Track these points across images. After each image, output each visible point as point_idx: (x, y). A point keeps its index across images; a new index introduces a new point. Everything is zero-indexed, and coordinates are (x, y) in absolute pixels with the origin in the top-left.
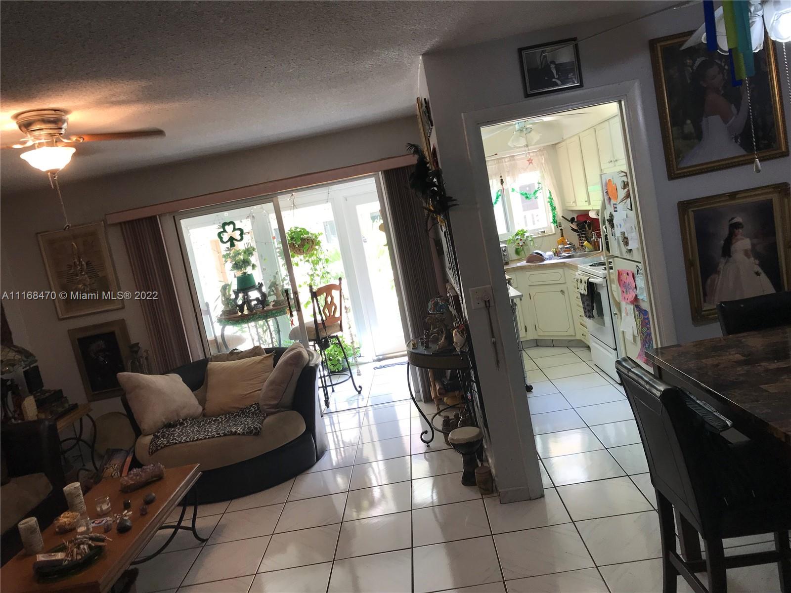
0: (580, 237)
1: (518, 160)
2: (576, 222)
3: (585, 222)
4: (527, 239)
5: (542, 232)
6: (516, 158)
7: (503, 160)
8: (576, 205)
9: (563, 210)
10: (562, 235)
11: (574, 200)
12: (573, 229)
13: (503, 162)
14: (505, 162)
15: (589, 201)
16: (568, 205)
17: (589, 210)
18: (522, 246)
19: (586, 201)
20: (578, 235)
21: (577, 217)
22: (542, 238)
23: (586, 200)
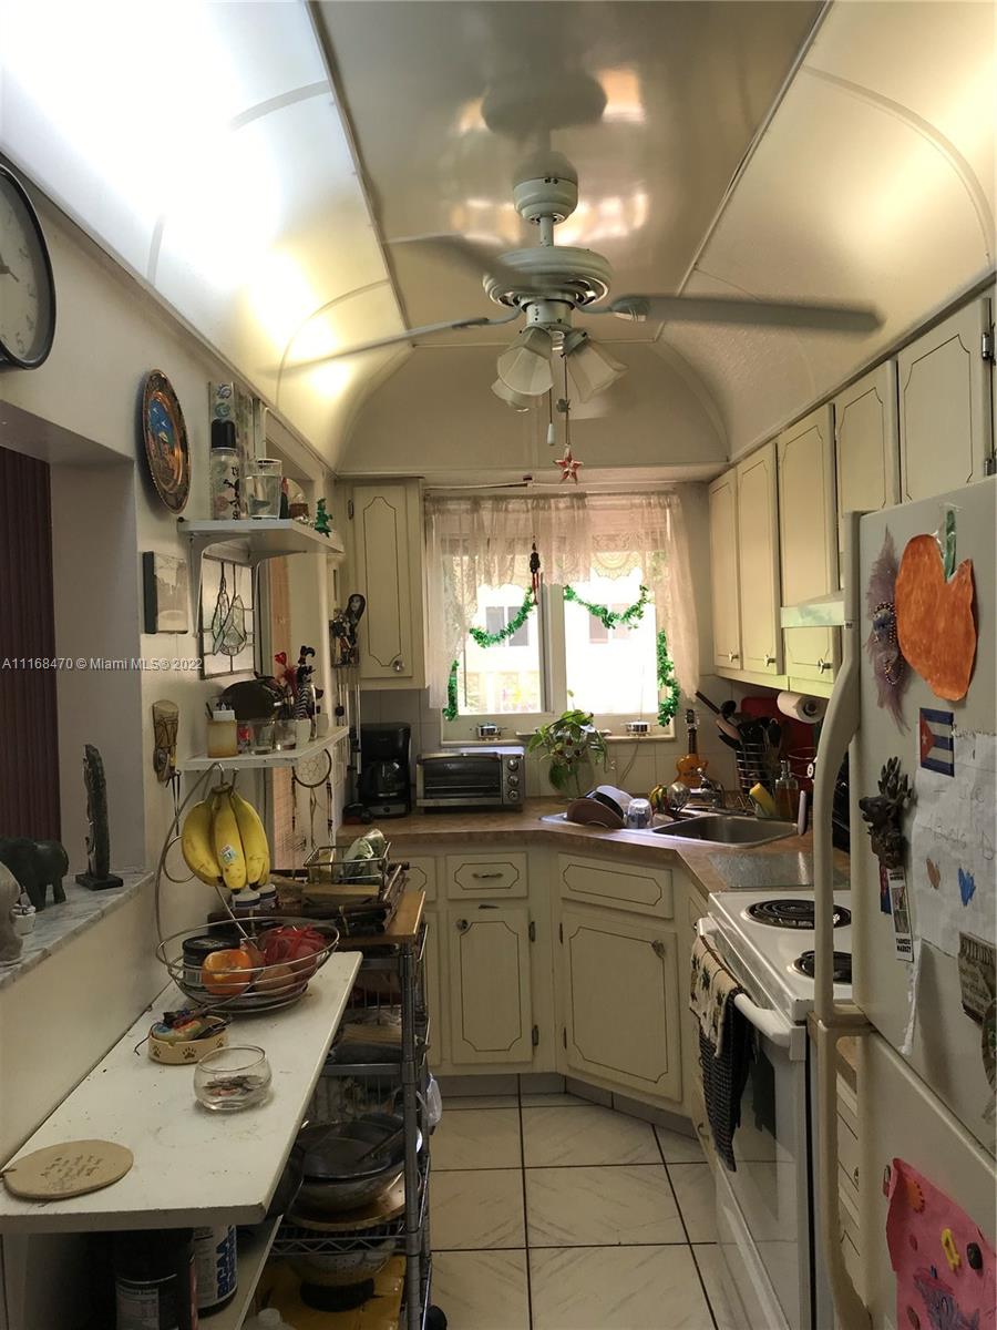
0: (742, 765)
1: (594, 508)
2: (737, 716)
3: (765, 721)
4: (588, 743)
5: (637, 728)
6: (589, 501)
7: (552, 501)
8: (742, 668)
9: (702, 676)
10: (693, 749)
11: (737, 652)
12: (725, 738)
13: (550, 507)
14: (557, 509)
15: (780, 662)
16: (721, 662)
17: (781, 691)
18: (569, 761)
19: (771, 661)
20: (739, 756)
21: (744, 702)
22: (633, 747)
23: (774, 656)
